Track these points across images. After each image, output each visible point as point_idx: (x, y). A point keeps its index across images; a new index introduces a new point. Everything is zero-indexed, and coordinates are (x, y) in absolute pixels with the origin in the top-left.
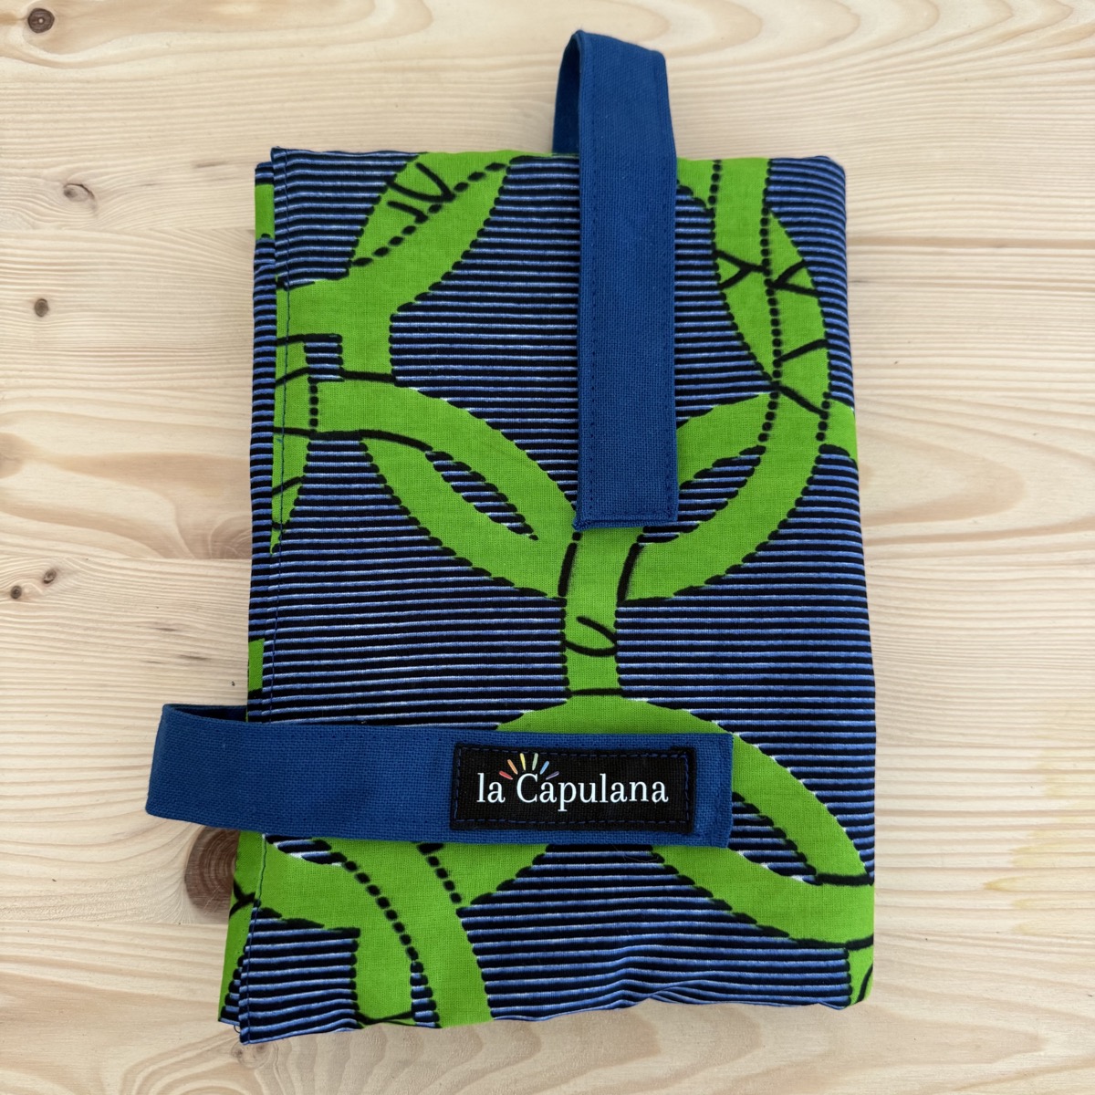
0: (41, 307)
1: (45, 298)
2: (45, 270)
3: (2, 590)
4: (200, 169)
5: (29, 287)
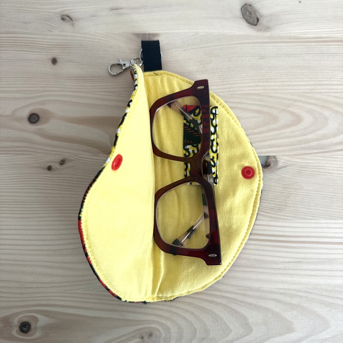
0: (54, 61)
1: (56, 58)
2: (55, 47)
3: (45, 167)
4: (113, 11)
5: (49, 54)
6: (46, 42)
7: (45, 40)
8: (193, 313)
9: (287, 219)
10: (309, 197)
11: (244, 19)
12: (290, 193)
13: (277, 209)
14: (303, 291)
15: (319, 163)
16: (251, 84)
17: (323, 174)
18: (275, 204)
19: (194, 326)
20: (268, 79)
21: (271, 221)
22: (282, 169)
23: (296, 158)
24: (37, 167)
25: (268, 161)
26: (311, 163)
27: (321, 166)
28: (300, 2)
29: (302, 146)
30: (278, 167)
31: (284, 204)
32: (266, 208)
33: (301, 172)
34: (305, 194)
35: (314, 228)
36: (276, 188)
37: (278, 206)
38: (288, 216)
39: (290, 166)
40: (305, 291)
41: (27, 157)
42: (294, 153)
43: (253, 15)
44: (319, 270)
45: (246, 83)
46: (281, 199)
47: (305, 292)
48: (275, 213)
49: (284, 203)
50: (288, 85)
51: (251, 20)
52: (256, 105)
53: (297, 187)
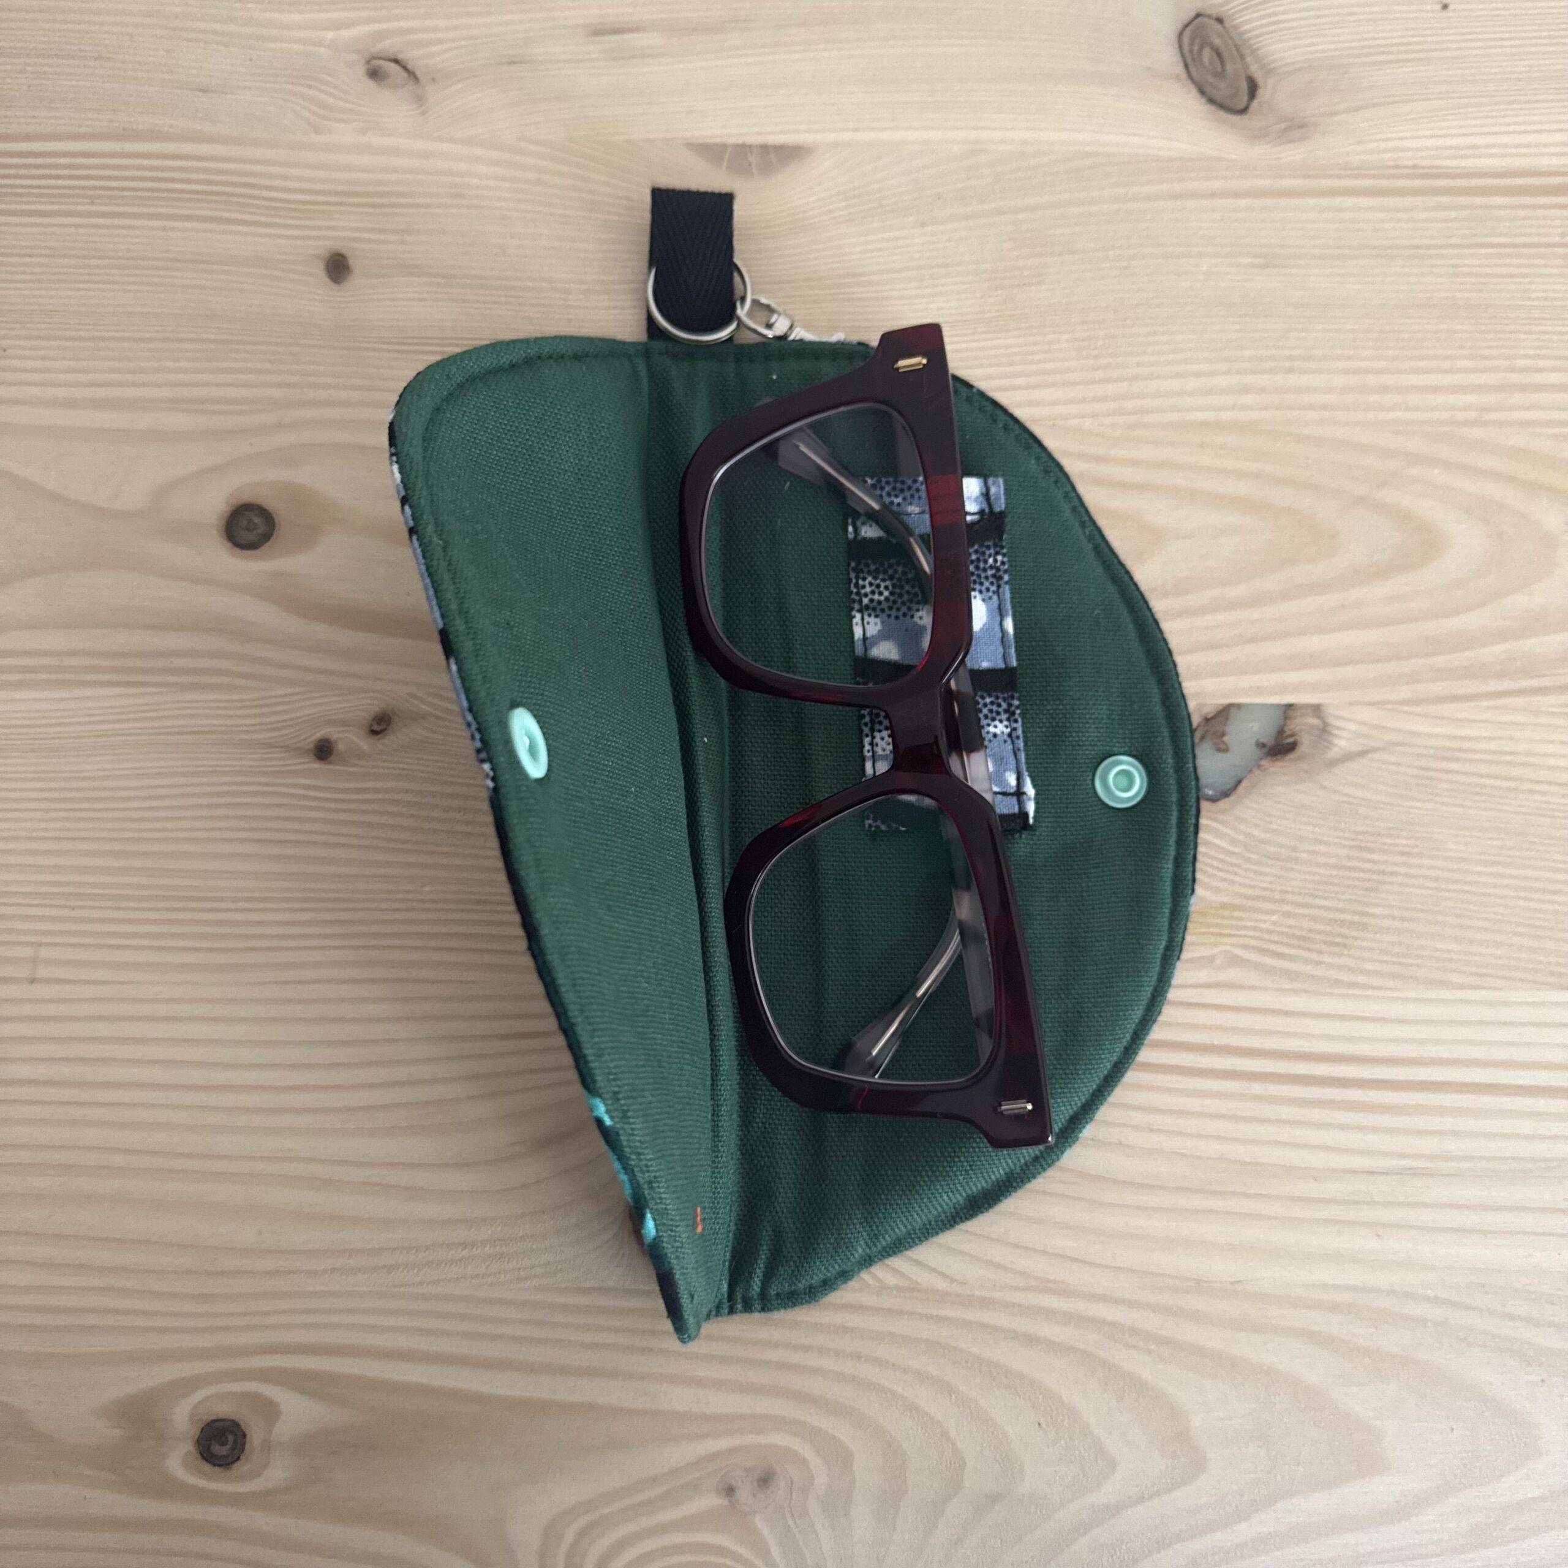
0: (338, 267)
1: (343, 251)
2: (341, 204)
3: (299, 745)
4: (597, 39)
5: (314, 233)
6: (300, 179)
7: (294, 172)
8: (946, 1389)
9: (1365, 987)
10: (1467, 888)
11: (1189, 81)
12: (1383, 873)
13: (1325, 942)
14: (1427, 1299)
15: (1511, 738)
16: (1220, 381)
17: (1527, 786)
18: (1315, 919)
19: (954, 1444)
20: (1292, 358)
21: (1296, 992)
22: (1351, 765)
23: (1411, 713)
24: (269, 746)
25: (1286, 729)
26: (1478, 739)
27: (1520, 754)
28: (1445, 7)
29: (1441, 661)
30: (1333, 753)
31: (1356, 918)
32: (1275, 938)
33: (1431, 779)
34: (1445, 874)
35: (1482, 1023)
36: (1322, 848)
37: (1328, 928)
38: (1368, 973)
39: (1383, 749)
40: (1436, 1298)
41: (223, 697)
42: (1404, 692)
43: (1229, 67)
44: (1499, 1209)
45: (1198, 374)
46: (1343, 897)
47: (1436, 1301)
48: (1315, 957)
49: (1355, 913)
50: (1384, 389)
51: (1222, 90)
52: (1240, 475)
53: (1411, 842)
